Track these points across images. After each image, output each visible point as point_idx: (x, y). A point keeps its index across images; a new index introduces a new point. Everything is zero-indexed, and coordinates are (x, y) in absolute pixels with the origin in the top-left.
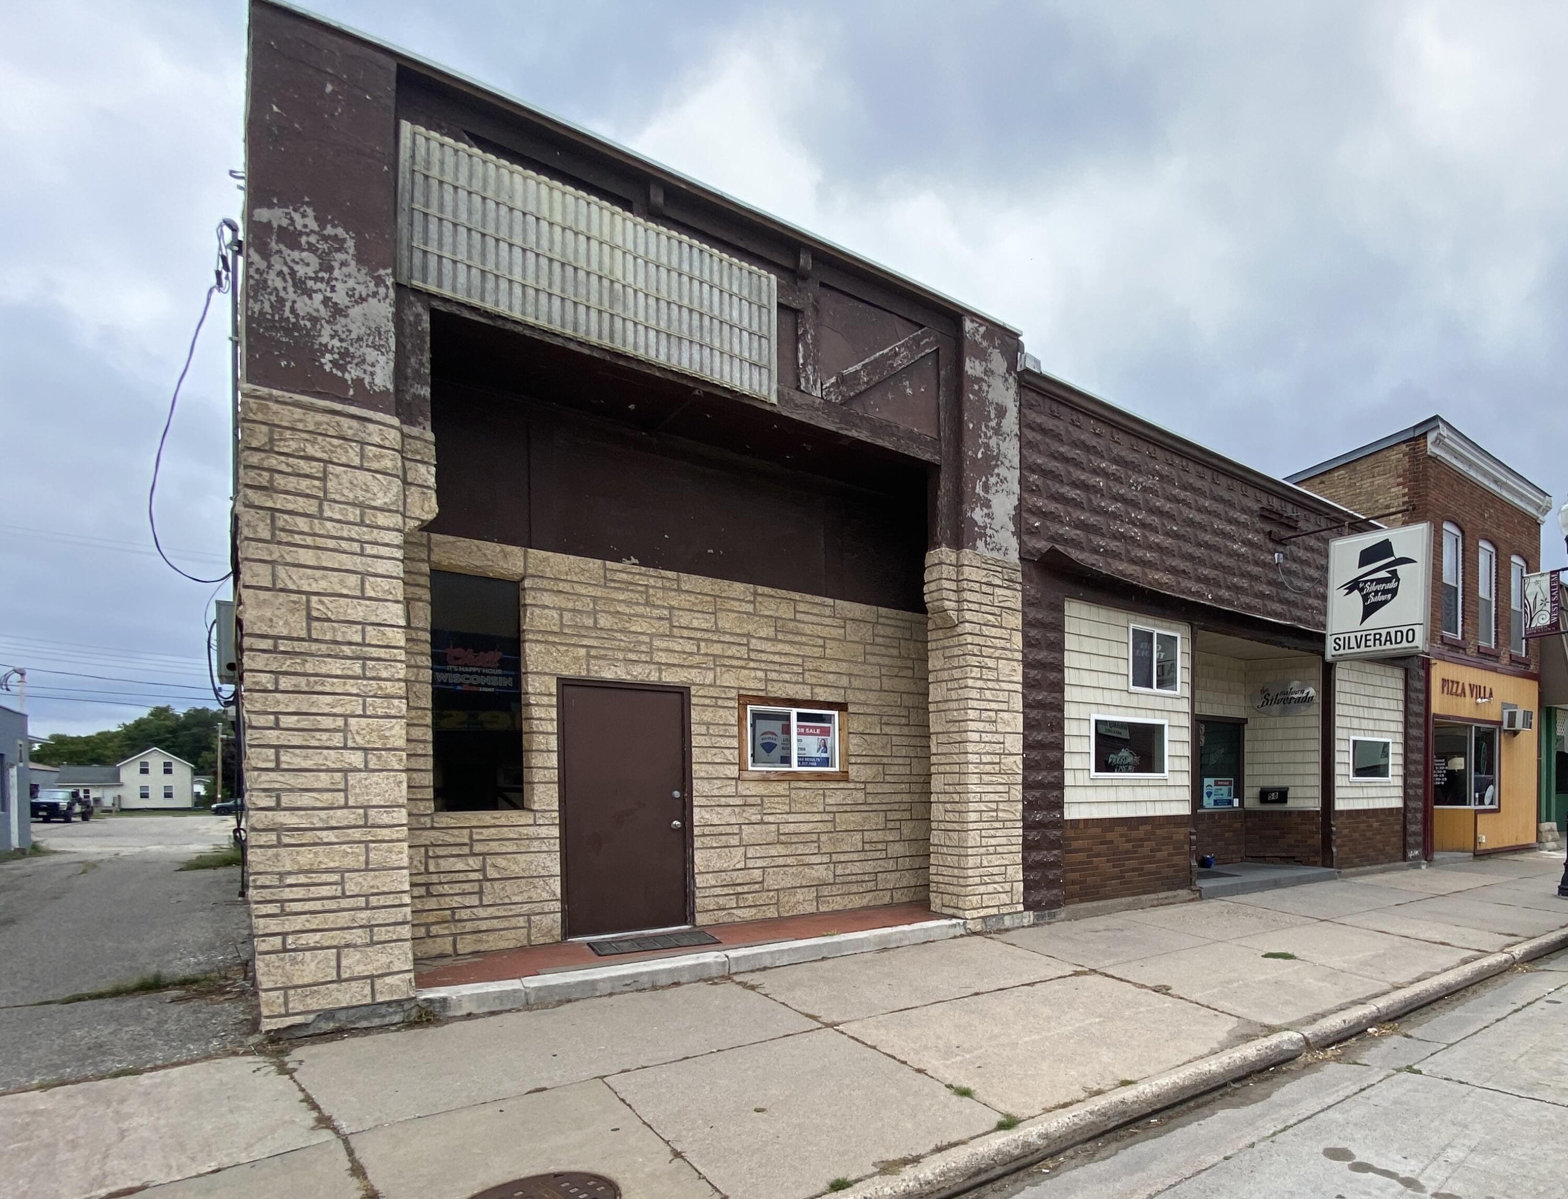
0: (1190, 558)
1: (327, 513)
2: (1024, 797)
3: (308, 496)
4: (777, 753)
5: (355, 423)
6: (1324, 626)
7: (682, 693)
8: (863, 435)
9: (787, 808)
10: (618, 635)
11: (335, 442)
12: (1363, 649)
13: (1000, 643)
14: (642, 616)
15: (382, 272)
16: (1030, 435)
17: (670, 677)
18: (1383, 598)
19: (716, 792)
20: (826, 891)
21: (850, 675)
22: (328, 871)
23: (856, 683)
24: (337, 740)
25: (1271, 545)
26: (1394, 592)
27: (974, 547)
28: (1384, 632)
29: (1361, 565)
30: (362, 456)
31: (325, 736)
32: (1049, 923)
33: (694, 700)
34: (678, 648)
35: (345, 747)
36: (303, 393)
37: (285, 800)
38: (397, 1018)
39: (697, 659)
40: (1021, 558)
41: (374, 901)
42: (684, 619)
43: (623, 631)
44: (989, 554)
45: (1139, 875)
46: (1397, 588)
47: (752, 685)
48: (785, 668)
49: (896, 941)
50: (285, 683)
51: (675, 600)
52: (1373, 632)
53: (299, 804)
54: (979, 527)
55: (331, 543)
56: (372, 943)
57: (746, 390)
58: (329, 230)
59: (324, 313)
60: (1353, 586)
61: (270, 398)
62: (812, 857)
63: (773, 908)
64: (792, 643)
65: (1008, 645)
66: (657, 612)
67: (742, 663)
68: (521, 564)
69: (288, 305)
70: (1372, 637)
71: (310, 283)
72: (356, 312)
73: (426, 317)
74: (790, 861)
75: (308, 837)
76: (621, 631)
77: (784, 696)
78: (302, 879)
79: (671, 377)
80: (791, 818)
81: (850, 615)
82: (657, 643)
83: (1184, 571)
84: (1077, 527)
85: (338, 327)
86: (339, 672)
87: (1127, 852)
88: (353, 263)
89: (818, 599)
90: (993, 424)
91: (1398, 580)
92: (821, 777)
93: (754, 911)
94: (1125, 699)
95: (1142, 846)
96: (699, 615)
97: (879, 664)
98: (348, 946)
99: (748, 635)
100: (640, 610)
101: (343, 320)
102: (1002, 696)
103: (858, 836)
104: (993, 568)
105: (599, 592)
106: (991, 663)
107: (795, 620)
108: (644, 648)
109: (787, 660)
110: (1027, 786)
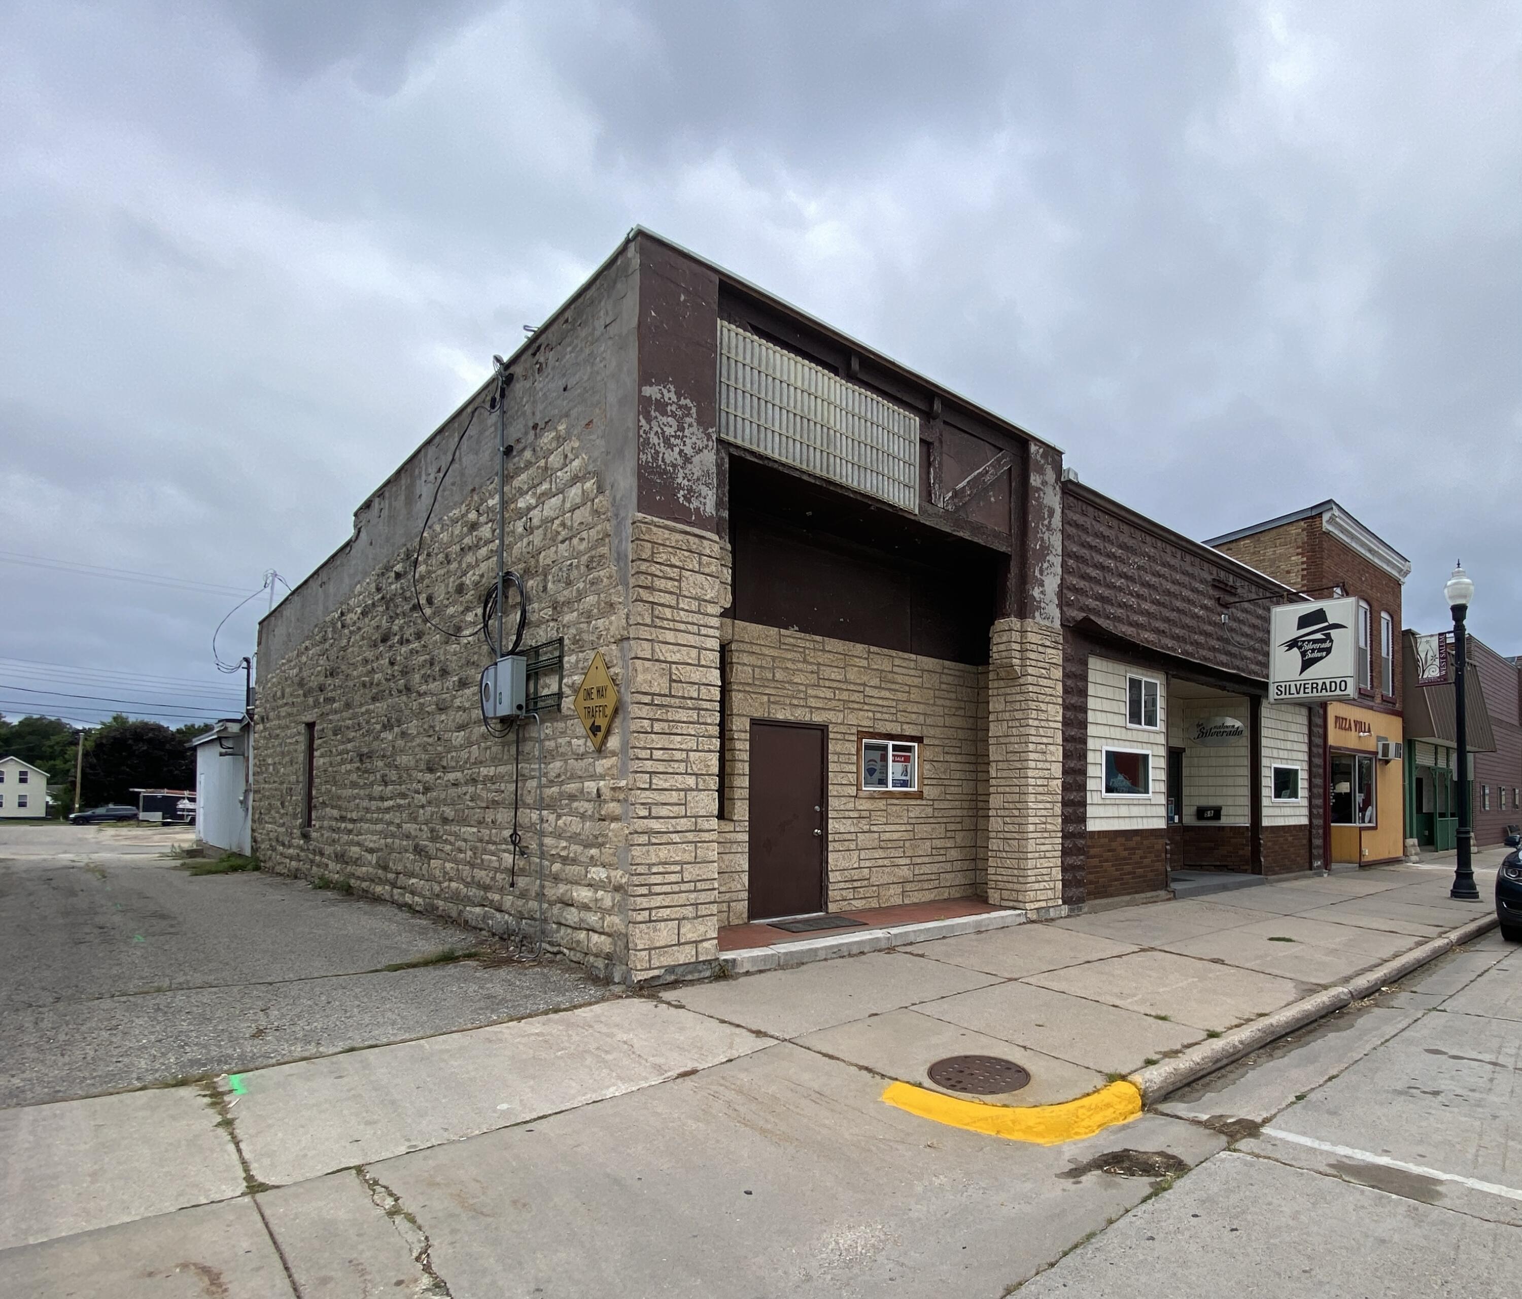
0: (1167, 620)
1: (681, 605)
2: (1062, 813)
3: (671, 593)
4: (877, 776)
5: (697, 541)
7: (822, 730)
9: (885, 820)
11: (685, 553)
12: (1301, 695)
14: (801, 671)
15: (710, 430)
16: (1069, 529)
17: (817, 718)
19: (842, 807)
20: (908, 887)
21: (925, 714)
22: (675, 863)
23: (929, 721)
24: (683, 768)
25: (1219, 609)
28: (1321, 682)
29: (1299, 628)
30: (699, 563)
31: (676, 765)
32: (1078, 915)
33: (831, 736)
34: (822, 695)
35: (686, 773)
36: (669, 519)
37: (654, 811)
38: (708, 974)
39: (834, 703)
40: (1061, 624)
41: (699, 886)
42: (827, 672)
43: (790, 682)
45: (1133, 878)
47: (865, 723)
48: (885, 710)
50: (657, 727)
51: (823, 658)
52: (1310, 682)
53: (661, 814)
55: (683, 627)
56: (698, 917)
57: (901, 505)
58: (682, 401)
60: (1293, 644)
61: (652, 523)
62: (900, 860)
63: (875, 900)
64: (890, 690)
65: (1054, 692)
66: (810, 668)
67: (860, 706)
68: (730, 631)
69: (661, 455)
70: (1309, 686)
73: (728, 462)
74: (886, 862)
75: (665, 838)
76: (788, 683)
77: (884, 732)
78: (661, 869)
79: (858, 497)
80: (887, 828)
81: (926, 668)
82: (810, 691)
83: (1163, 631)
85: (687, 471)
86: (685, 719)
87: (1125, 859)
88: (695, 424)
89: (906, 655)
90: (1046, 522)
91: (1332, 641)
92: (906, 796)
93: (864, 901)
94: (1123, 734)
95: (1134, 854)
96: (836, 670)
97: (943, 706)
98: (684, 919)
99: (864, 685)
100: (801, 666)
101: (689, 466)
102: (1050, 733)
103: (928, 843)
105: (775, 653)
106: (1043, 707)
107: (892, 672)
108: (802, 695)
109: (885, 703)
110: (1064, 804)
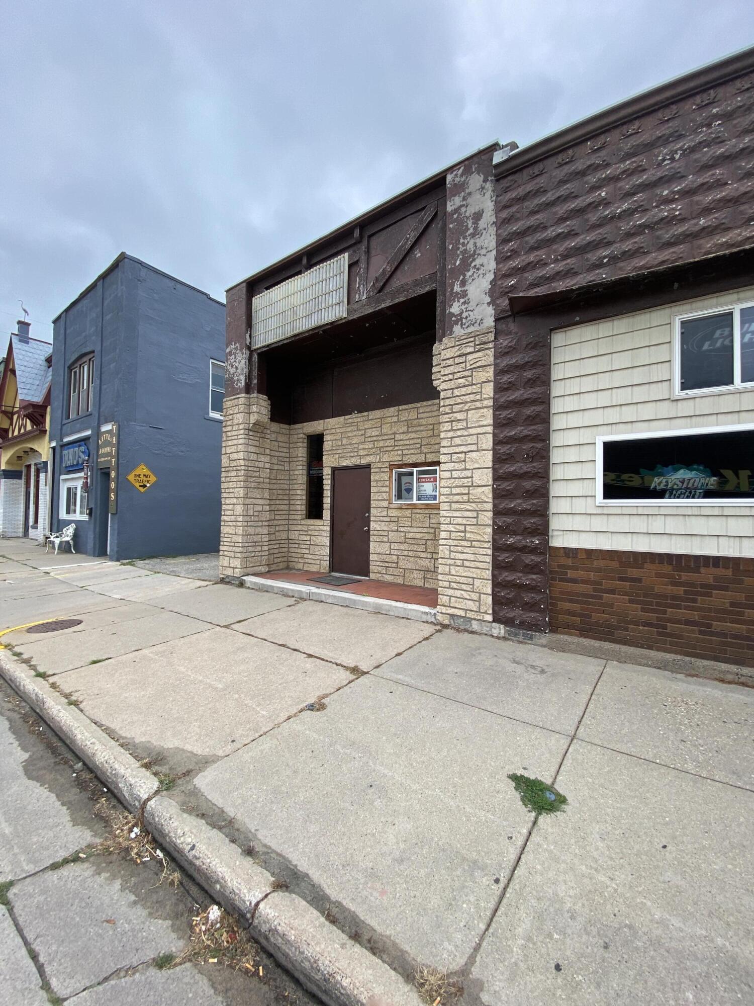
5: (237, 400)
7: (368, 468)
8: (389, 303)
10: (348, 446)
11: (235, 407)
13: (472, 397)
14: (356, 436)
16: (505, 214)
19: (378, 514)
20: (429, 575)
27: (451, 332)
33: (372, 471)
34: (367, 447)
39: (374, 450)
40: (496, 320)
42: (369, 433)
43: (350, 444)
44: (463, 332)
47: (395, 459)
48: (412, 447)
54: (456, 316)
63: (401, 579)
64: (416, 432)
66: (361, 433)
68: (323, 426)
73: (257, 356)
77: (411, 462)
82: (360, 446)
84: (565, 257)
89: (430, 403)
92: (429, 507)
96: (375, 429)
100: (355, 433)
104: (465, 341)
105: (343, 430)
106: (459, 416)
107: (418, 418)
108: (356, 450)
110: (497, 513)
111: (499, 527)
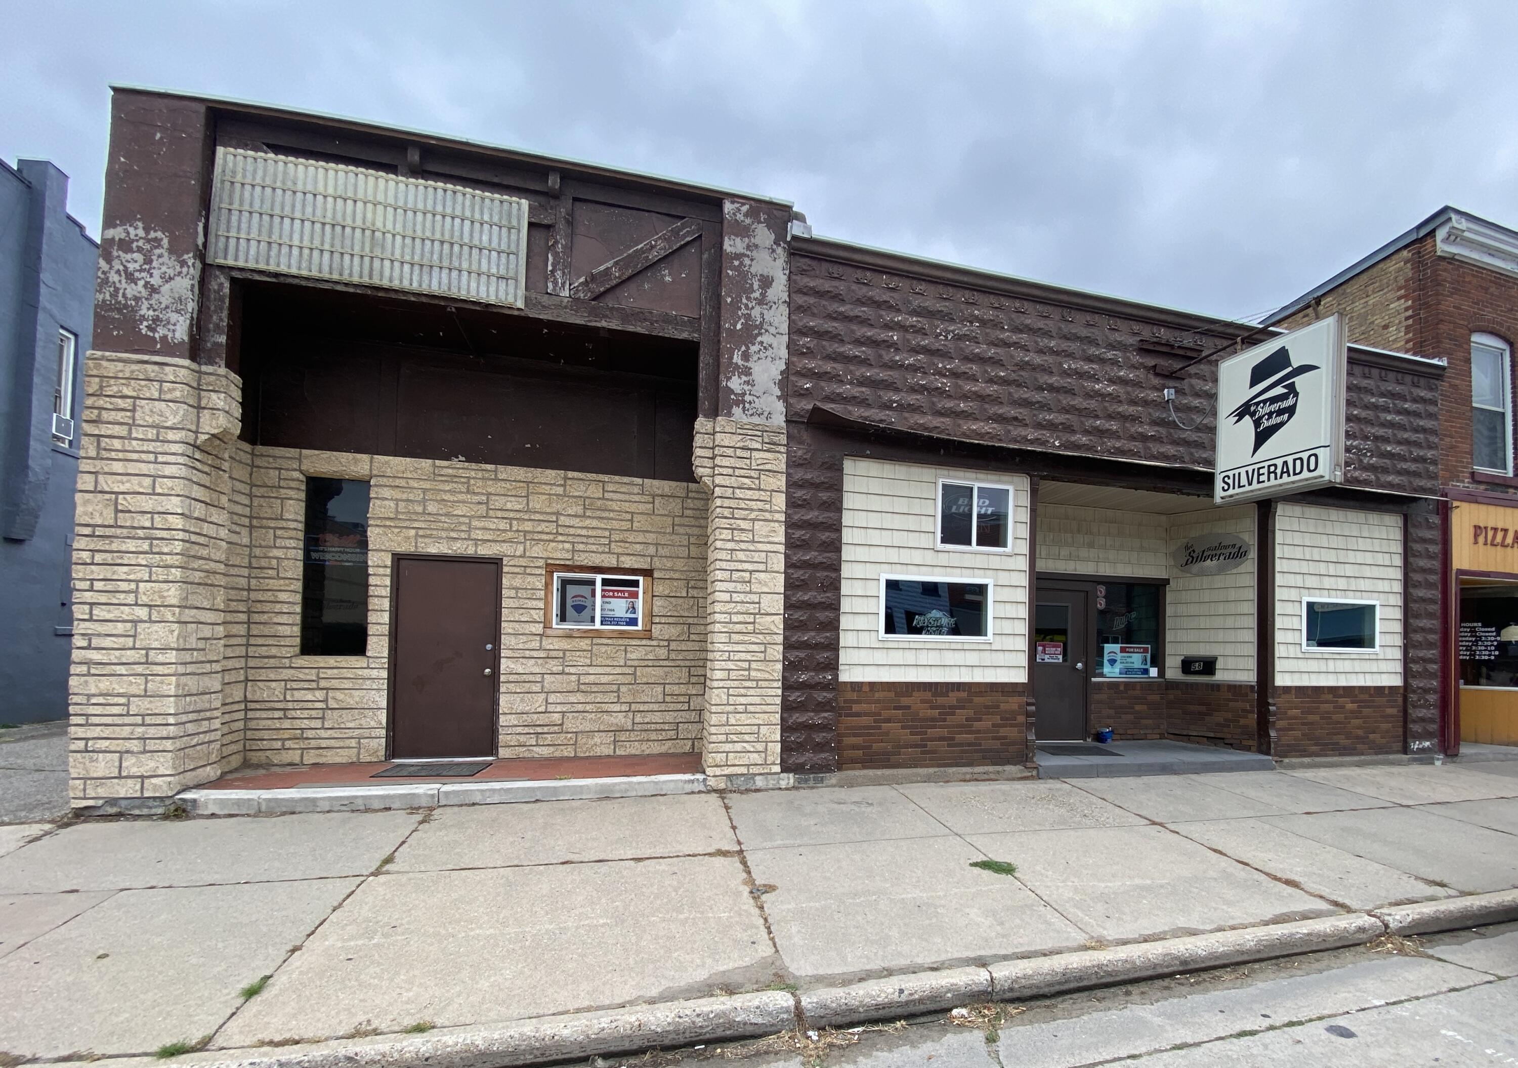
0: (1026, 403)
1: (134, 435)
2: (785, 658)
3: (122, 424)
4: (586, 613)
5: (156, 368)
6: (1211, 463)
7: (496, 563)
8: (614, 324)
9: (588, 661)
10: (443, 519)
11: (143, 383)
12: (1255, 486)
13: (760, 505)
14: (464, 502)
15: (186, 257)
16: (800, 300)
17: (484, 551)
18: (1279, 420)
19: (521, 646)
20: (623, 736)
21: (657, 544)
22: (119, 695)
23: (662, 551)
24: (131, 599)
25: (1156, 381)
26: (1291, 411)
27: (729, 414)
28: (1279, 462)
29: (1252, 384)
30: (161, 391)
31: (122, 596)
32: (817, 787)
33: (505, 569)
34: (493, 526)
35: (136, 604)
36: (126, 351)
37: (95, 642)
38: (158, 810)
39: (510, 535)
40: (788, 421)
41: (148, 720)
42: (498, 502)
43: (447, 515)
44: (745, 420)
46: (1295, 405)
47: (559, 555)
48: (592, 540)
49: (621, 791)
50: (98, 558)
51: (493, 488)
52: (1266, 464)
53: (103, 645)
54: (736, 395)
55: (135, 456)
56: (145, 752)
57: (492, 300)
58: (152, 235)
59: (145, 293)
60: (1244, 411)
61: (103, 358)
62: (612, 706)
63: (570, 748)
64: (600, 518)
65: (768, 507)
66: (476, 498)
67: (551, 537)
68: (367, 467)
69: (121, 292)
70: (1265, 471)
71: (137, 274)
72: (166, 288)
73: (227, 285)
74: (588, 707)
75: (107, 670)
76: (446, 515)
77: (590, 564)
78: (101, 700)
79: (424, 300)
80: (592, 670)
81: (660, 492)
82: (475, 523)
83: (1016, 419)
84: (861, 384)
85: (153, 302)
86: (134, 549)
87: (931, 719)
88: (166, 254)
89: (626, 479)
90: (757, 295)
91: (1296, 394)
92: (622, 635)
93: (552, 749)
94: (930, 558)
96: (513, 499)
97: (687, 534)
98: (127, 752)
99: (558, 514)
100: (461, 497)
101: (156, 296)
102: (757, 557)
103: (660, 689)
104: (750, 432)
105: (427, 485)
106: (744, 525)
107: (603, 498)
108: (464, 528)
109: (594, 533)
110: (788, 646)
111: (791, 662)
